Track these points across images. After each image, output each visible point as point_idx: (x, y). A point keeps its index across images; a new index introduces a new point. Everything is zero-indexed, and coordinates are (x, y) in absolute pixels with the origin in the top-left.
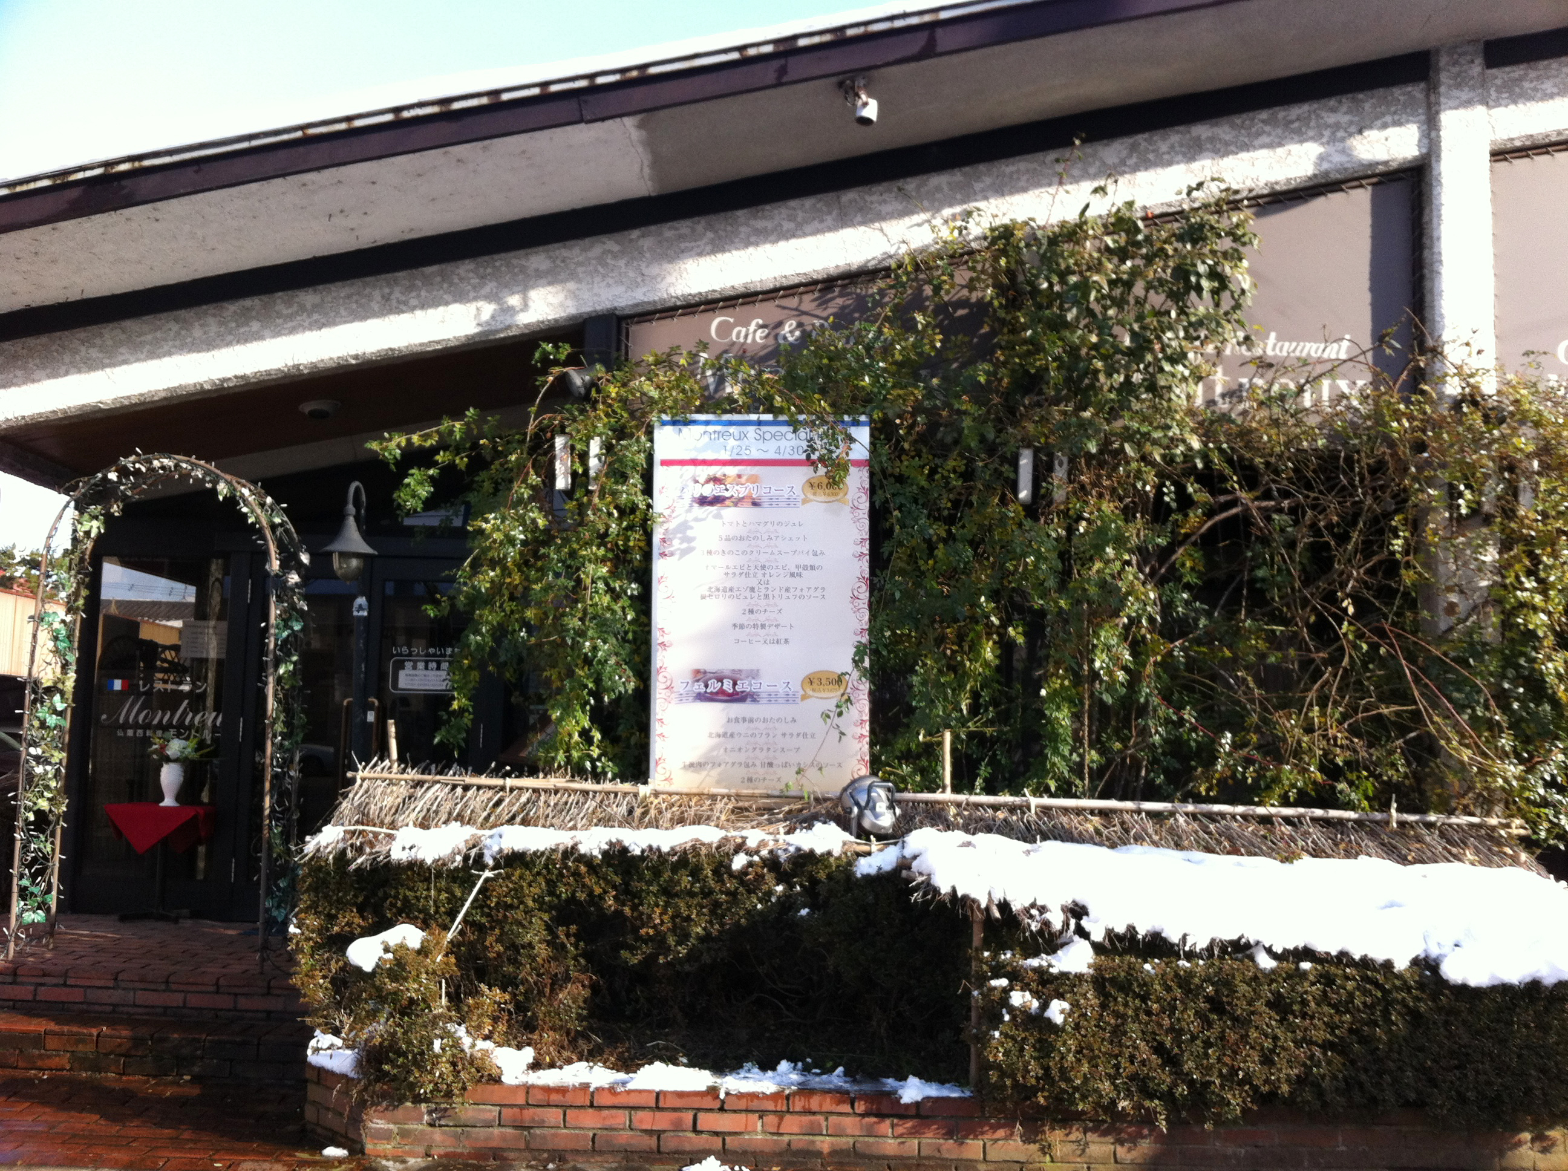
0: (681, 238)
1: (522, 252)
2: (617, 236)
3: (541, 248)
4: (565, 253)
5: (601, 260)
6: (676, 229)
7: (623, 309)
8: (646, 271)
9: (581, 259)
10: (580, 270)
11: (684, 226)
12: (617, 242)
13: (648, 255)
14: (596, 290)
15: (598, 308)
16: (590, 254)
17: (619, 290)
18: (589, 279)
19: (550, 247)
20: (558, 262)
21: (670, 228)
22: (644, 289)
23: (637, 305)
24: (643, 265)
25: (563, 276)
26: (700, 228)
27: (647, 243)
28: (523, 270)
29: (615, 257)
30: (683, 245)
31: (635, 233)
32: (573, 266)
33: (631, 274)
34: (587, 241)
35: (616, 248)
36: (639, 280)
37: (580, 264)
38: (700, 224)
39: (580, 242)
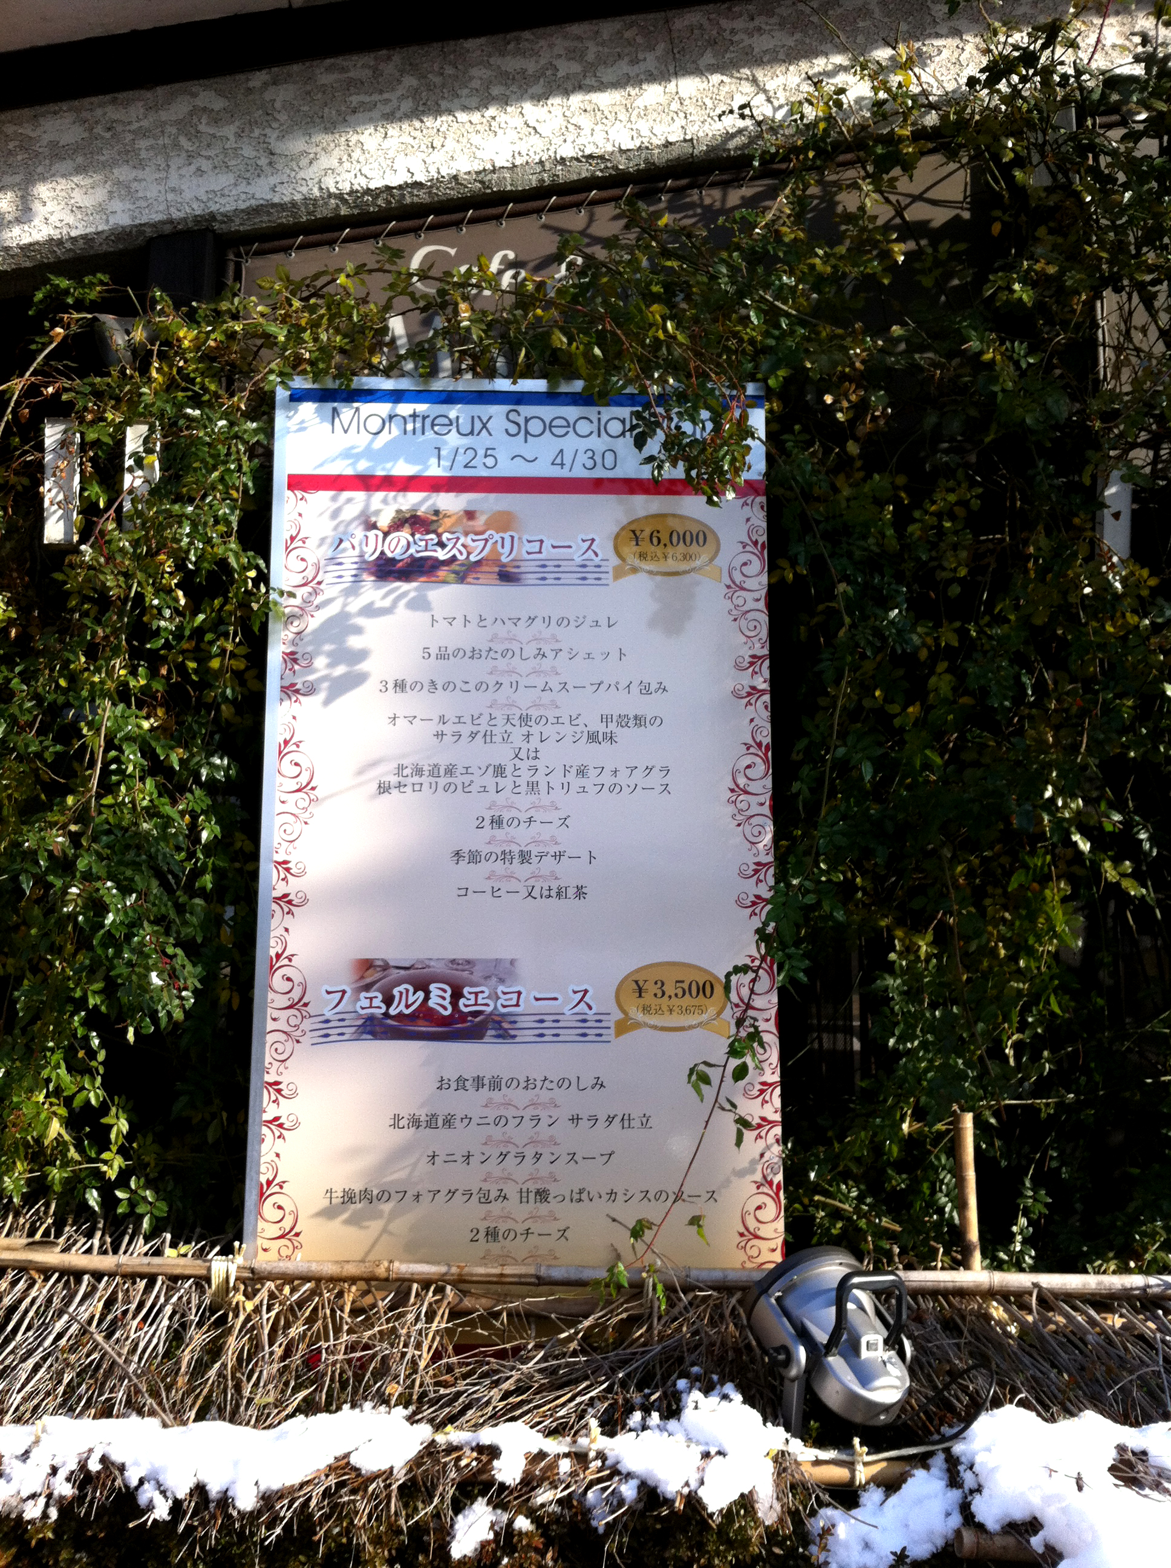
0: (352, 85)
1: (27, 112)
2: (225, 83)
3: (65, 106)
4: (113, 113)
5: (186, 126)
6: (344, 70)
7: (228, 218)
8: (279, 147)
9: (145, 123)
10: (143, 144)
11: (358, 66)
12: (220, 93)
13: (283, 117)
14: (173, 181)
15: (176, 215)
16: (164, 115)
17: (224, 180)
18: (160, 160)
19: (86, 101)
20: (99, 130)
21: (329, 70)
22: (273, 180)
23: (257, 210)
24: (273, 135)
25: (106, 155)
26: (389, 69)
27: (282, 94)
28: (26, 144)
29: (216, 120)
30: (355, 100)
31: (258, 79)
32: (129, 137)
33: (248, 151)
34: (160, 91)
35: (218, 104)
36: (263, 162)
37: (143, 133)
38: (392, 63)
39: (148, 94)
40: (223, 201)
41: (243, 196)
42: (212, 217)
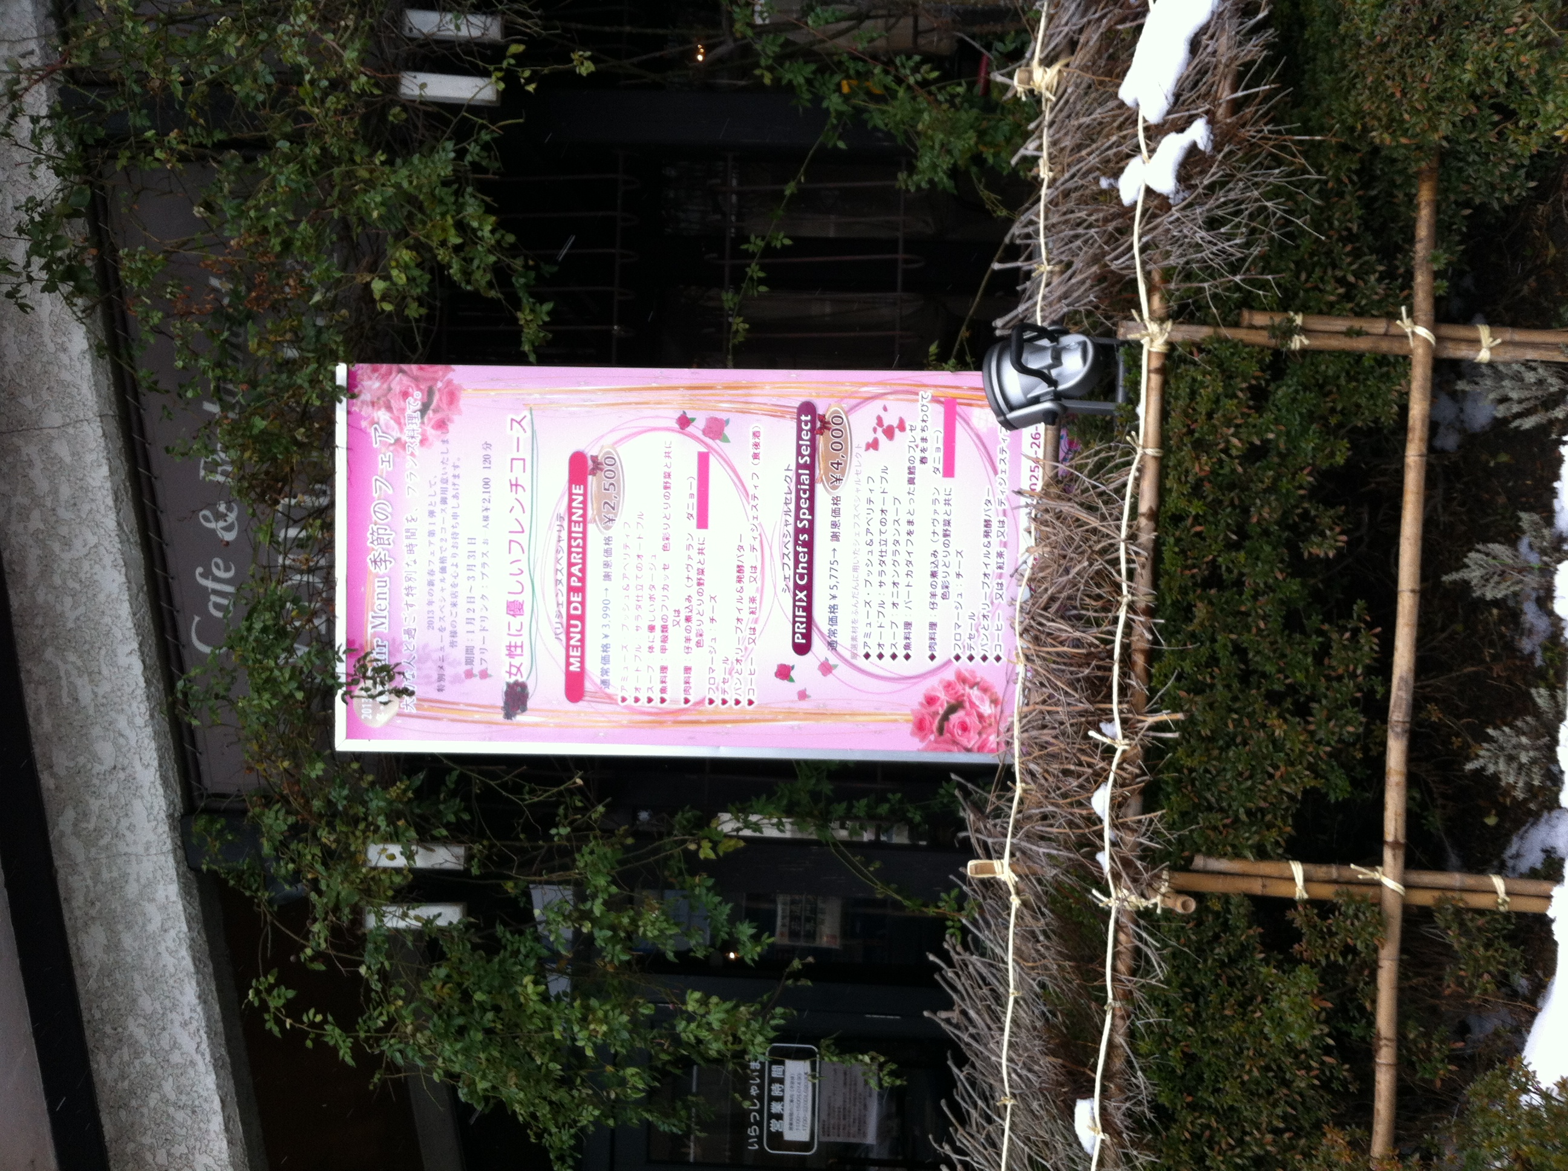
0: (53, 702)
1: (78, 973)
2: (51, 809)
3: (72, 941)
4: (78, 900)
5: (90, 840)
6: (39, 709)
7: (171, 803)
8: (109, 763)
9: (88, 874)
10: (105, 875)
11: (35, 698)
12: (60, 813)
13: (82, 760)
14: (140, 850)
15: (169, 846)
16: (80, 858)
17: (138, 806)
18: (120, 861)
19: (68, 924)
20: (93, 912)
21: (39, 722)
22: (138, 766)
23: (165, 779)
24: (98, 768)
25: (116, 905)
26: (38, 671)
27: (61, 761)
28: (107, 972)
29: (85, 815)
30: (66, 700)
31: (47, 781)
32: (100, 887)
33: (113, 788)
34: (58, 863)
35: (70, 814)
36: (122, 775)
37: (96, 875)
38: (31, 669)
39: (61, 875)
40: (157, 808)
41: (153, 791)
42: (170, 816)
